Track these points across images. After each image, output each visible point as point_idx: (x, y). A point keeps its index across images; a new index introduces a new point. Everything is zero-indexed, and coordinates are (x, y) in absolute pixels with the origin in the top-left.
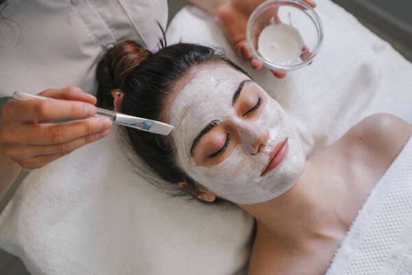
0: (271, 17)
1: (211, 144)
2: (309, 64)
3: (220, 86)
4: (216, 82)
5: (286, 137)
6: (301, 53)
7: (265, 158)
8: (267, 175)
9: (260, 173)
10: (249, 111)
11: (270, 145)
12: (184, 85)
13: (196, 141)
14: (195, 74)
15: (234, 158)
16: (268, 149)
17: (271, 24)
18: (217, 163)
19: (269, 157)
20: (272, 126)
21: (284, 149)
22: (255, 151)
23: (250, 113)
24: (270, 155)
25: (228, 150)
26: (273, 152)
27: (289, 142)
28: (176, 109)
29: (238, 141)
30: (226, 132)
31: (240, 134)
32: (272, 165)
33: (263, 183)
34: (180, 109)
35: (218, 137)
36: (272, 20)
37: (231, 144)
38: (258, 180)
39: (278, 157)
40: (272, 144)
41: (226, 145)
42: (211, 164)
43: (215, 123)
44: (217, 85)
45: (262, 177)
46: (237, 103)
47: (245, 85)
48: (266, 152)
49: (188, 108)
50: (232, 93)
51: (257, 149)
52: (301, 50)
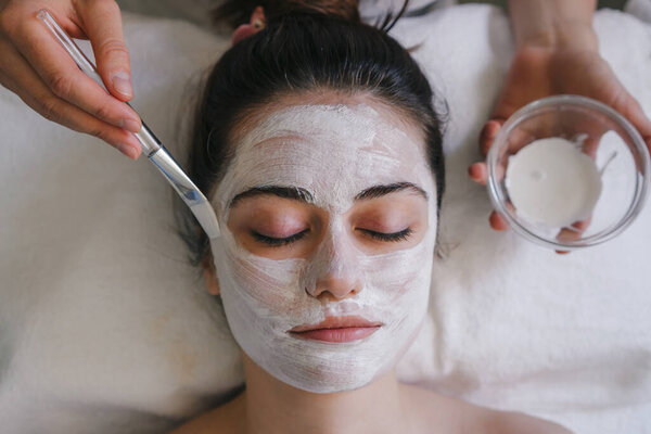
0: (585, 132)
1: (268, 217)
2: (559, 252)
3: (370, 156)
4: (371, 144)
5: (384, 320)
6: (568, 225)
7: (315, 316)
8: (298, 341)
9: (290, 328)
10: (371, 231)
11: (343, 307)
12: (324, 102)
13: (255, 192)
14: (357, 103)
15: (278, 269)
16: (334, 310)
17: (574, 141)
18: (251, 251)
19: (324, 319)
20: (379, 285)
21: (358, 332)
22: (315, 291)
23: (368, 235)
24: (330, 319)
25: (283, 250)
26: (336, 318)
27: (379, 333)
28: (278, 121)
29: (309, 254)
30: (308, 225)
31: (321, 246)
32: (317, 334)
33: (283, 345)
34: (282, 126)
35: (289, 219)
36: (583, 137)
37: (297, 247)
38: (281, 333)
39: (337, 334)
40: (349, 309)
41: (288, 240)
42: (244, 244)
43: (303, 196)
44: (368, 149)
45: (287, 336)
46: (367, 203)
47: (407, 191)
48: (327, 310)
49: (293, 136)
50: (374, 183)
51: (319, 292)
52: (573, 221)
